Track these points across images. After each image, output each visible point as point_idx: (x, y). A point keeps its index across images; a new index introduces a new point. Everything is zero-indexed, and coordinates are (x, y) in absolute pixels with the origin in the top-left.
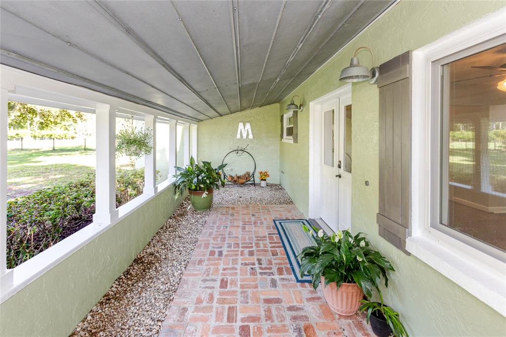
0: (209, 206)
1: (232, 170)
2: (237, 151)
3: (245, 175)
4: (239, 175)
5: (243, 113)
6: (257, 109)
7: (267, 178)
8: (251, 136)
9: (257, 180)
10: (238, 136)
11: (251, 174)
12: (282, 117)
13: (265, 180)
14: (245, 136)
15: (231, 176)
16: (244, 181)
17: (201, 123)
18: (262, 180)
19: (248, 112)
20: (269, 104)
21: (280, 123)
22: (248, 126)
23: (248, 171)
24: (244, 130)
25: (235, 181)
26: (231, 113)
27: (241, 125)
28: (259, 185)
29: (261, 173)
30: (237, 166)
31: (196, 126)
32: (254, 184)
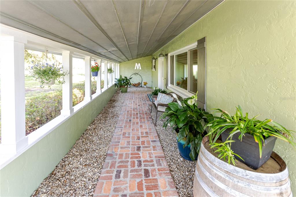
0: (126, 92)
1: (133, 82)
2: (135, 74)
3: (138, 83)
4: (136, 83)
5: (137, 59)
6: (143, 58)
7: (147, 85)
8: (140, 68)
9: (143, 86)
10: (135, 68)
11: (140, 83)
12: (152, 61)
13: (146, 85)
14: (138, 68)
15: (133, 84)
16: (138, 85)
17: (121, 63)
18: (145, 85)
19: (139, 59)
20: (147, 56)
21: (151, 63)
22: (139, 64)
23: (139, 82)
24: (138, 66)
25: (135, 85)
26: (133, 59)
27: (136, 64)
28: (144, 87)
29: (144, 82)
30: (135, 80)
31: (119, 64)
32: (142, 87)
